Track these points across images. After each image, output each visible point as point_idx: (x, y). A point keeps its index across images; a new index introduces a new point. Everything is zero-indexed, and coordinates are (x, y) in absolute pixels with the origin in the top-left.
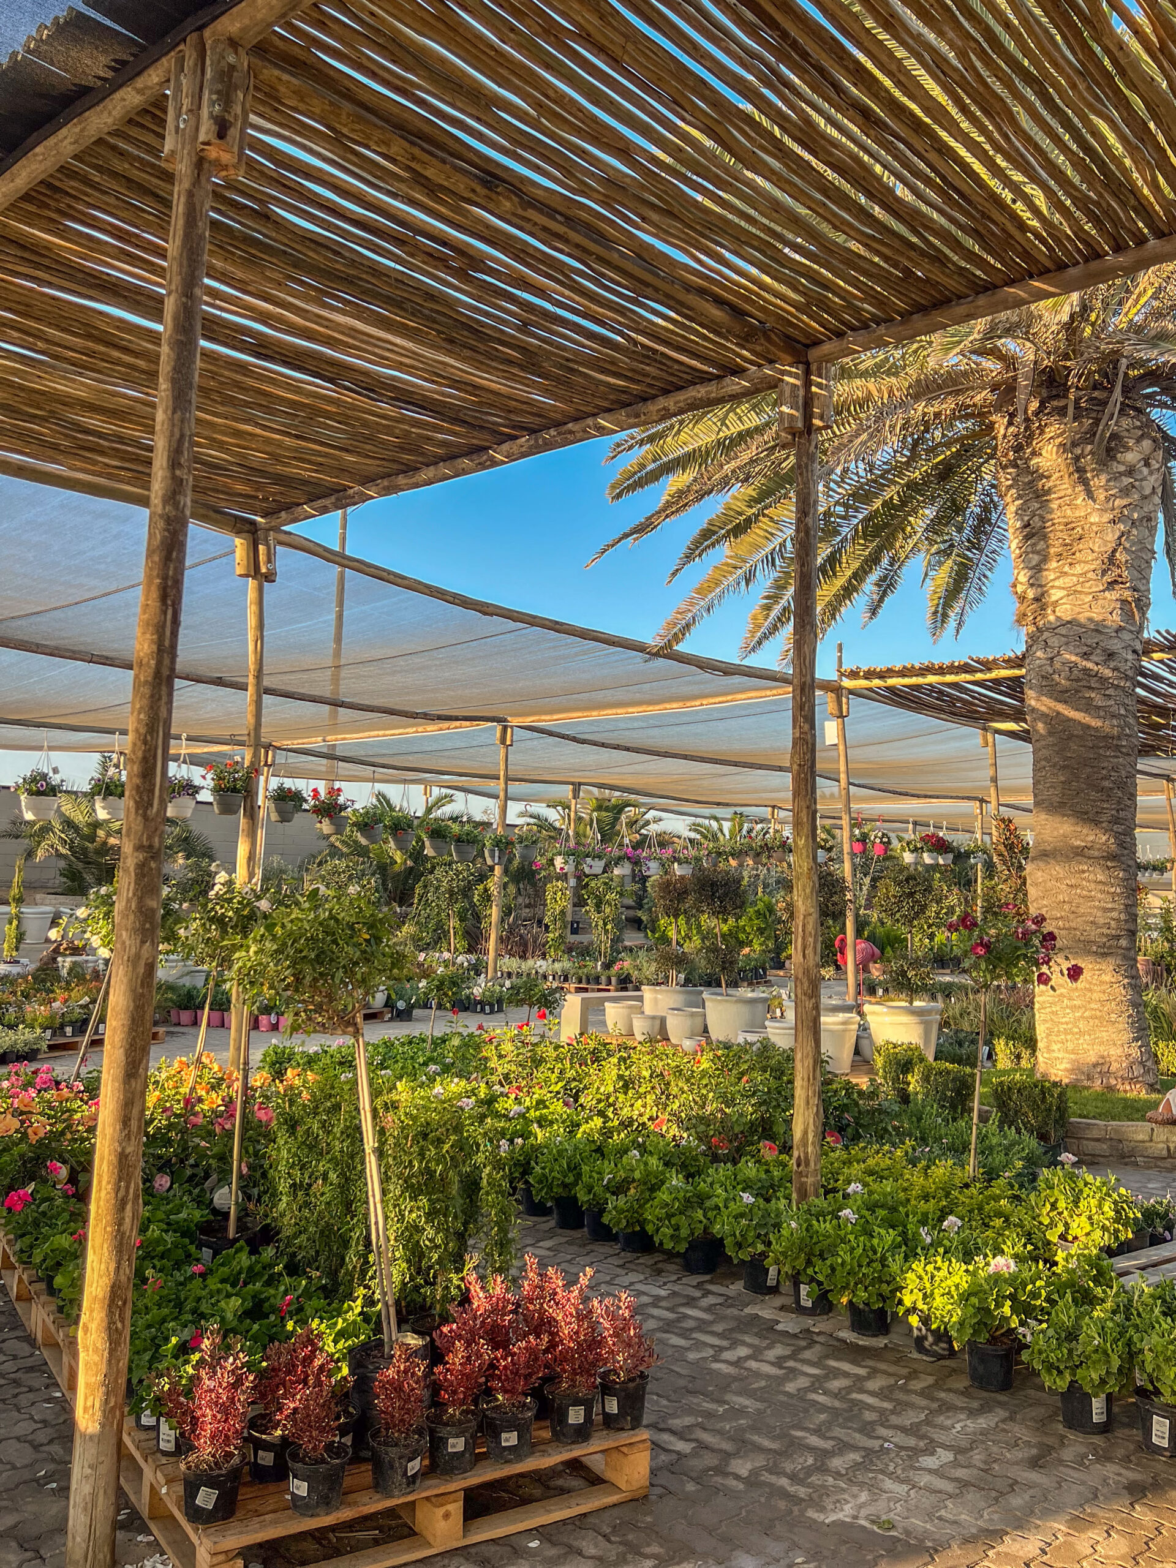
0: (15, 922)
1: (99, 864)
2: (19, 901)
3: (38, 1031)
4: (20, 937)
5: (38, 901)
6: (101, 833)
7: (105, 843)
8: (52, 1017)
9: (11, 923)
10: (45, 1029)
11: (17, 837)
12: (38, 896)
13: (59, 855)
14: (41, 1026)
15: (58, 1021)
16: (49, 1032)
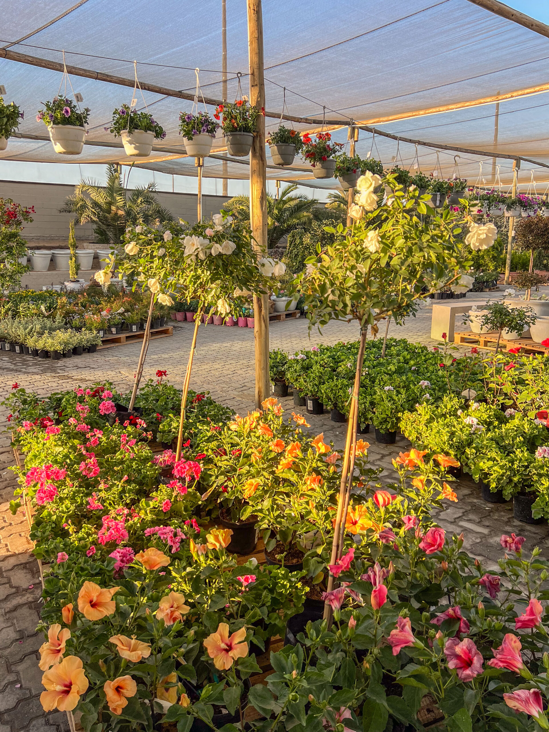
0: (74, 259)
1: (114, 226)
2: (75, 247)
3: (95, 332)
4: (78, 267)
5: (86, 247)
6: (113, 208)
7: (116, 214)
8: (102, 322)
9: (71, 259)
10: (99, 331)
11: (70, 212)
12: (85, 244)
13: (93, 222)
14: (96, 328)
15: (107, 325)
16: (101, 333)
